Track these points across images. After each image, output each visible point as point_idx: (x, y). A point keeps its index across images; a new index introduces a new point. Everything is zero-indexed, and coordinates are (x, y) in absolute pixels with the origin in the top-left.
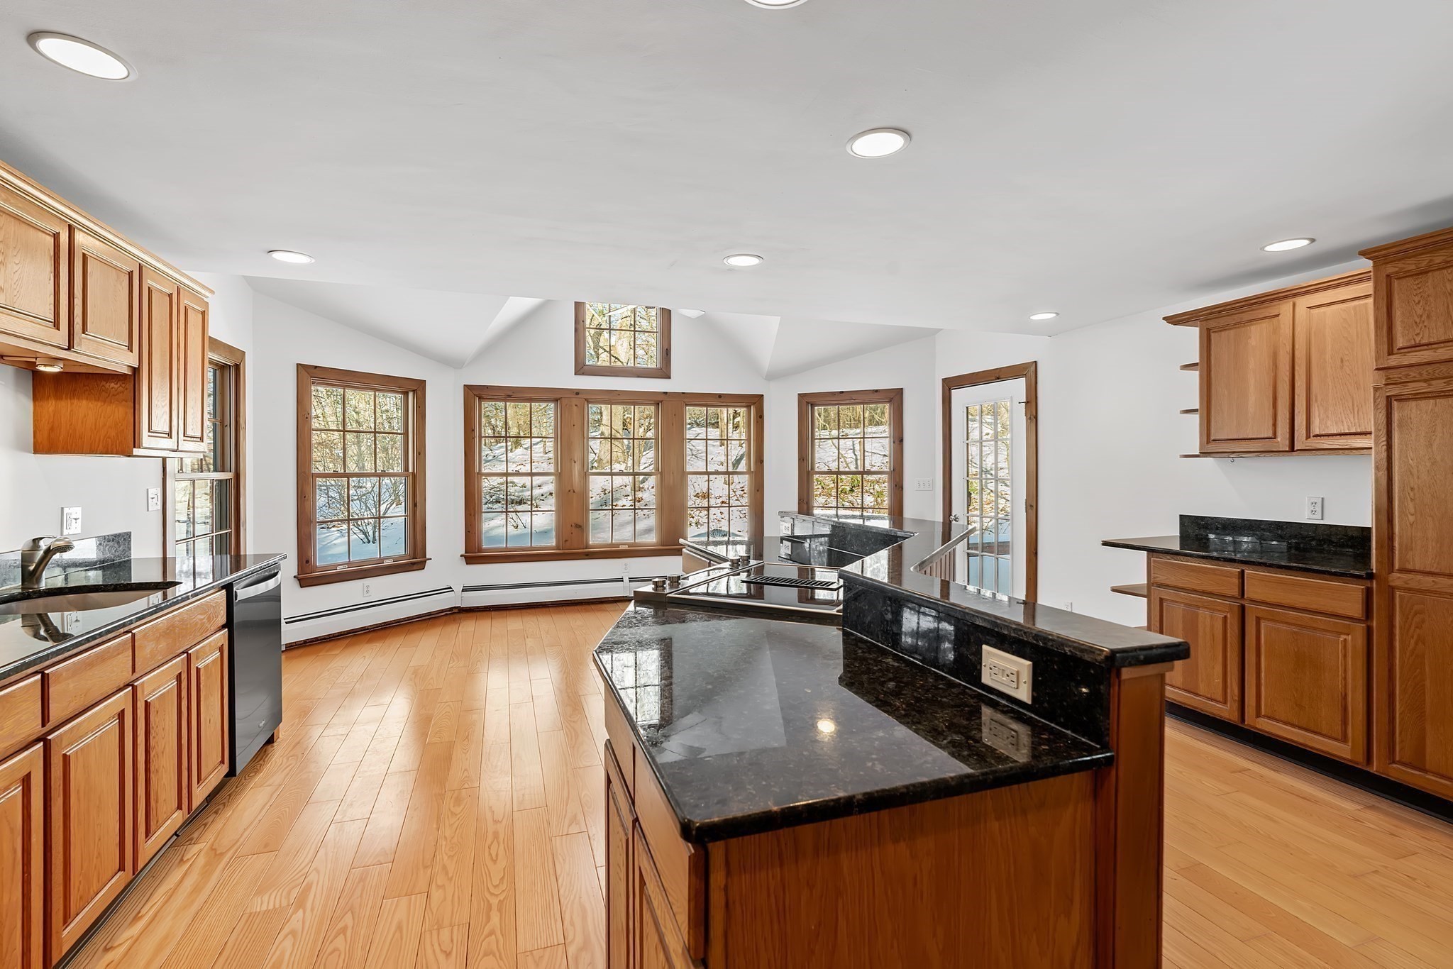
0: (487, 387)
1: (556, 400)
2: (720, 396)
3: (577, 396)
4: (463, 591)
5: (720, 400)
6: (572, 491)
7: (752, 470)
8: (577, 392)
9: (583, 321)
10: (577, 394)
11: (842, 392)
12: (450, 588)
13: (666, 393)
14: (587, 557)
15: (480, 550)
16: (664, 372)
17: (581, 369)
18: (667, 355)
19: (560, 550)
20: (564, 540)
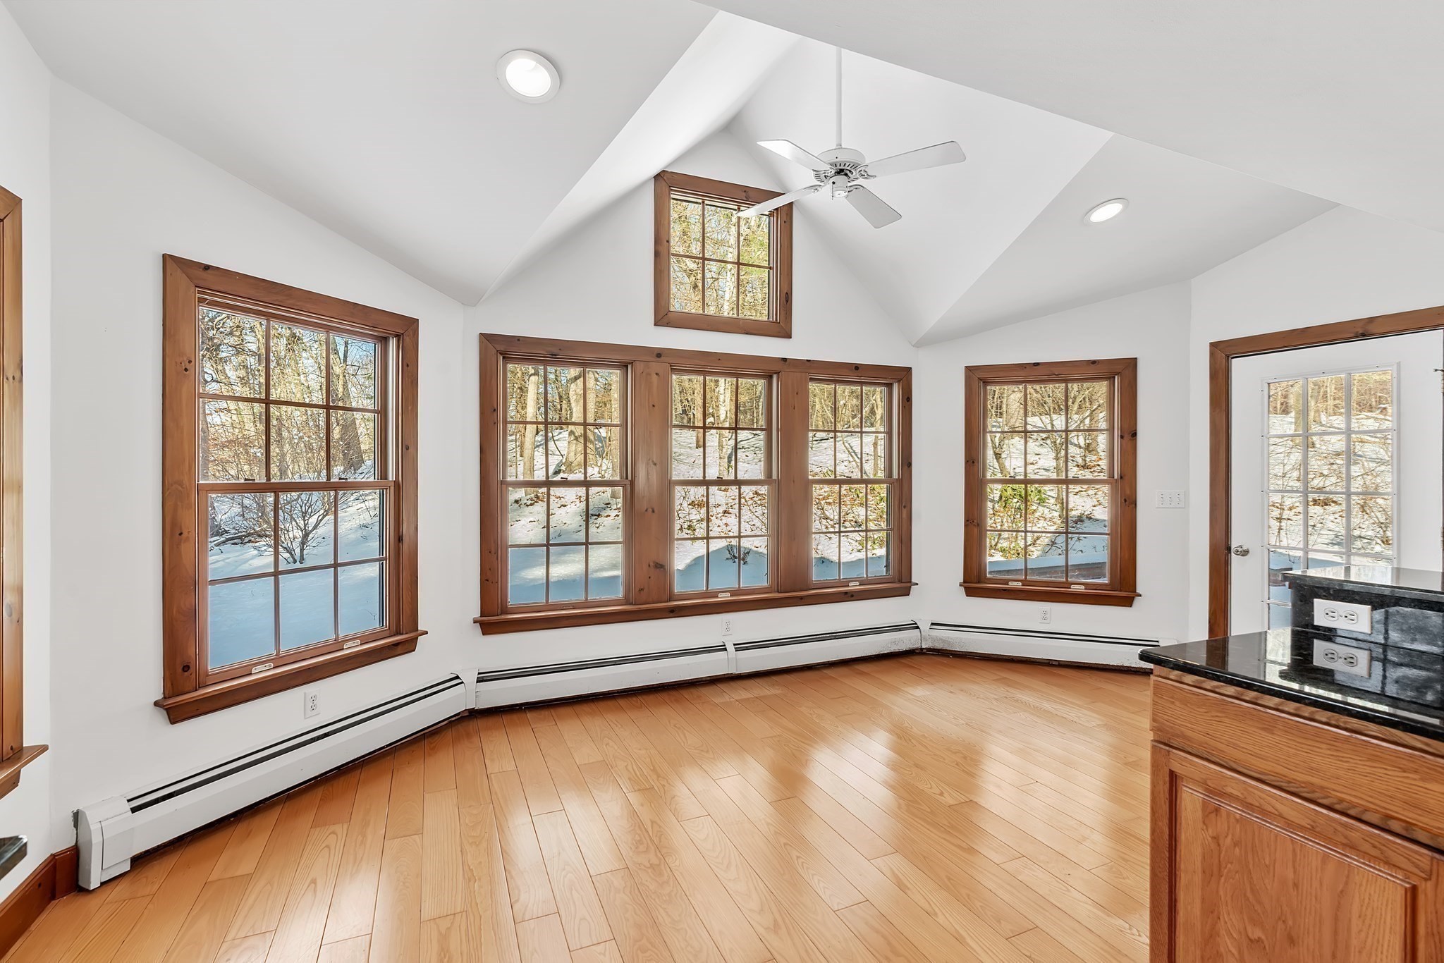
0: (518, 339)
1: (624, 366)
2: (857, 367)
3: (658, 359)
4: (479, 681)
5: (857, 373)
6: (650, 510)
7: (895, 475)
8: (659, 354)
9: (668, 242)
10: (659, 355)
11: (1038, 364)
12: (457, 677)
13: (785, 360)
14: (671, 615)
15: (505, 610)
16: (781, 328)
17: (664, 317)
18: (787, 301)
19: (631, 604)
20: (637, 590)
